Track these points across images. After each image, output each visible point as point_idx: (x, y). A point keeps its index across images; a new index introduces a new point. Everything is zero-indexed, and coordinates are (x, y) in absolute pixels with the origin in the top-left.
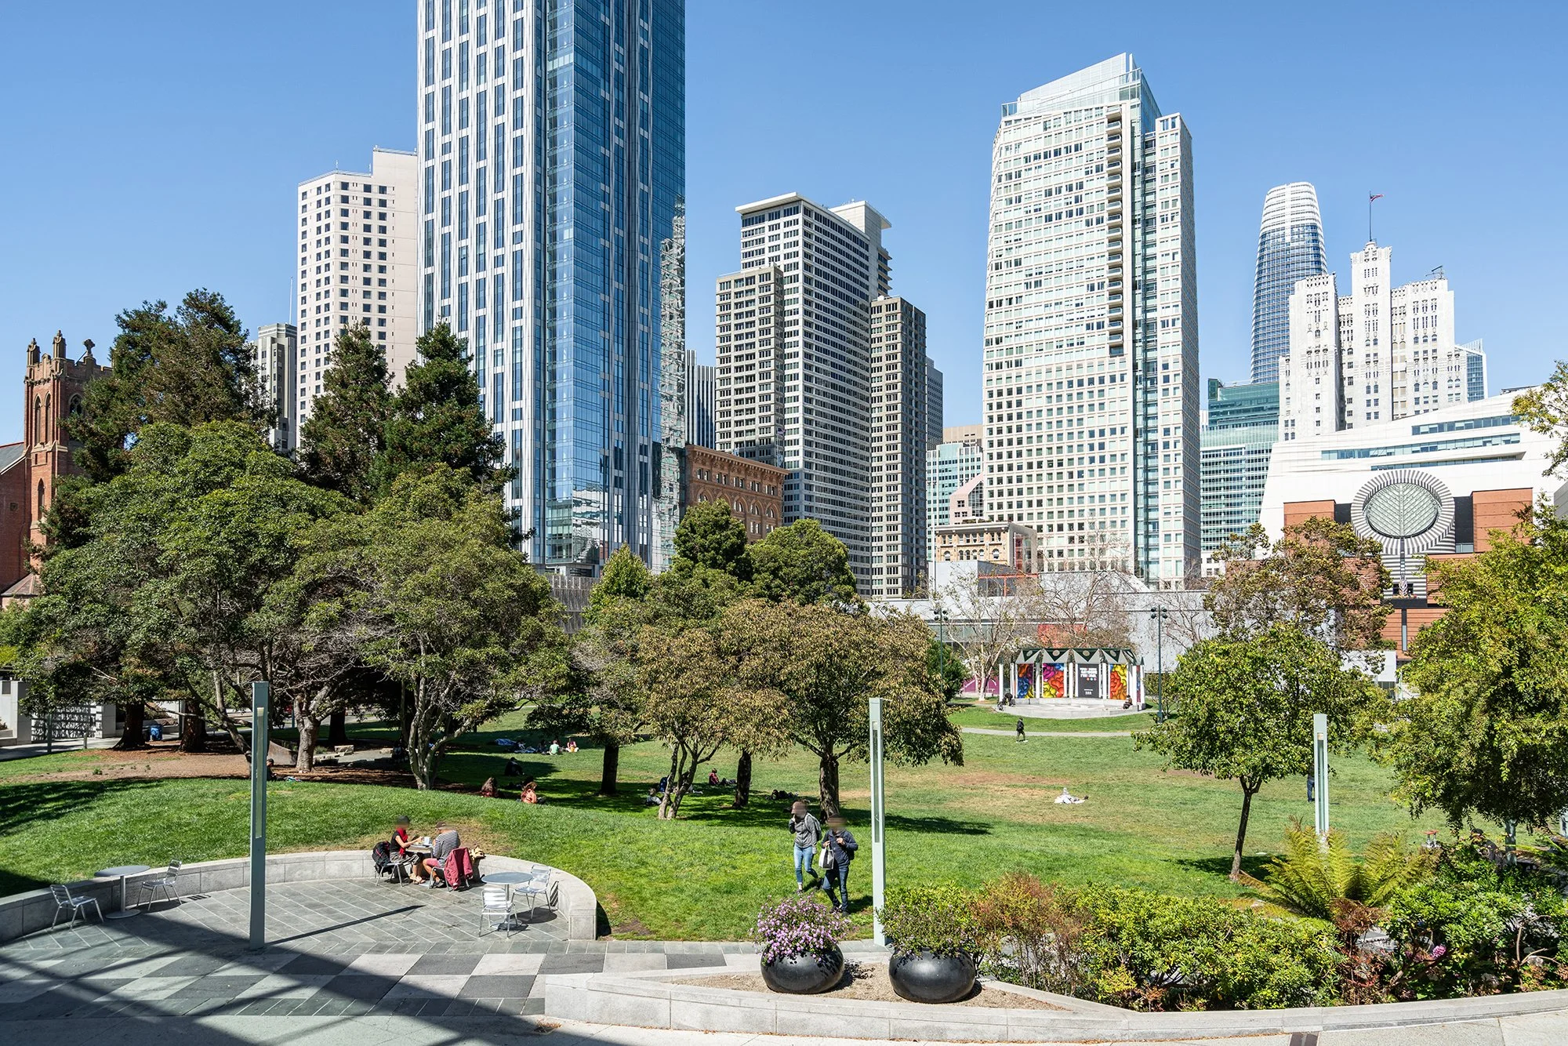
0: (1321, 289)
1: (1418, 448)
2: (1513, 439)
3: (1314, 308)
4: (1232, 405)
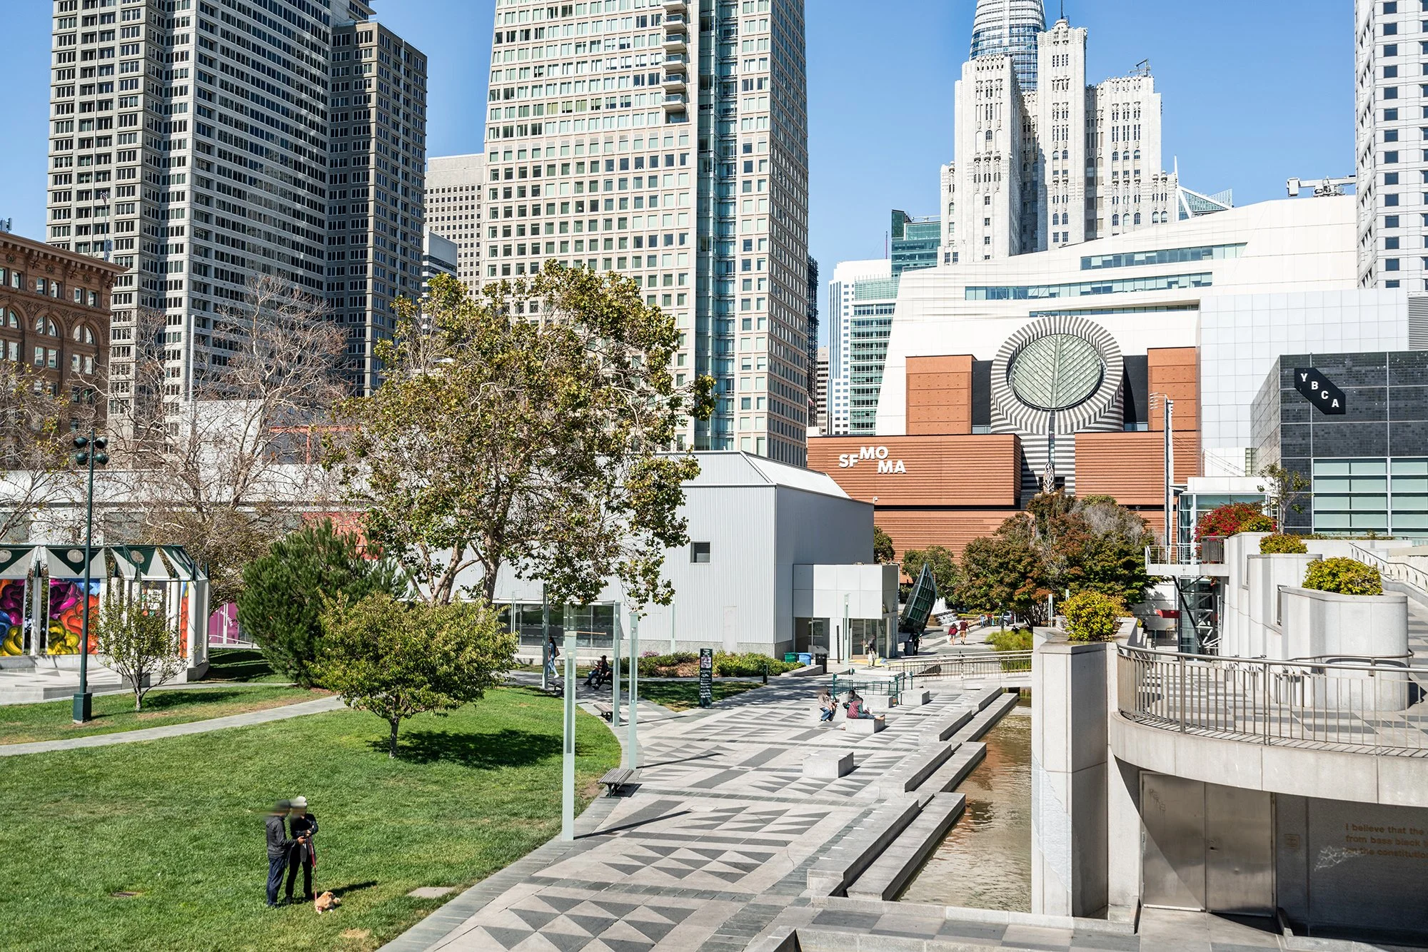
0: (994, 75)
1: (1088, 288)
2: (1205, 279)
3: (984, 100)
4: (922, 247)
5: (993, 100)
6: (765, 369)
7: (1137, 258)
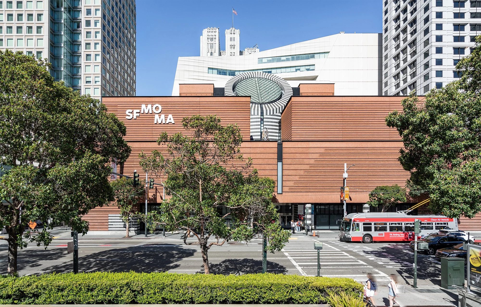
0: (213, 34)
2: (311, 68)
3: (210, 42)
5: (213, 42)
6: (100, 83)
7: (283, 58)
